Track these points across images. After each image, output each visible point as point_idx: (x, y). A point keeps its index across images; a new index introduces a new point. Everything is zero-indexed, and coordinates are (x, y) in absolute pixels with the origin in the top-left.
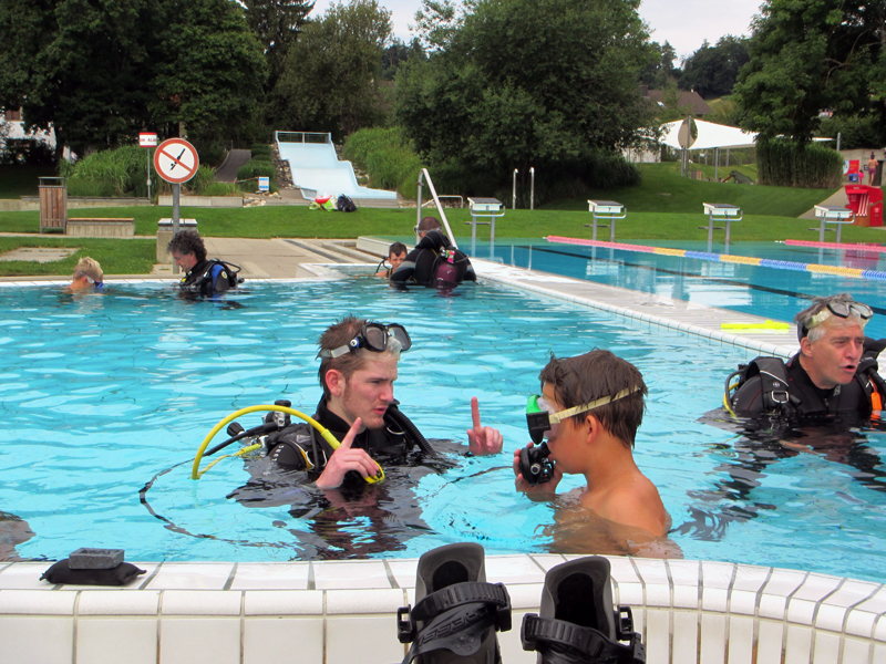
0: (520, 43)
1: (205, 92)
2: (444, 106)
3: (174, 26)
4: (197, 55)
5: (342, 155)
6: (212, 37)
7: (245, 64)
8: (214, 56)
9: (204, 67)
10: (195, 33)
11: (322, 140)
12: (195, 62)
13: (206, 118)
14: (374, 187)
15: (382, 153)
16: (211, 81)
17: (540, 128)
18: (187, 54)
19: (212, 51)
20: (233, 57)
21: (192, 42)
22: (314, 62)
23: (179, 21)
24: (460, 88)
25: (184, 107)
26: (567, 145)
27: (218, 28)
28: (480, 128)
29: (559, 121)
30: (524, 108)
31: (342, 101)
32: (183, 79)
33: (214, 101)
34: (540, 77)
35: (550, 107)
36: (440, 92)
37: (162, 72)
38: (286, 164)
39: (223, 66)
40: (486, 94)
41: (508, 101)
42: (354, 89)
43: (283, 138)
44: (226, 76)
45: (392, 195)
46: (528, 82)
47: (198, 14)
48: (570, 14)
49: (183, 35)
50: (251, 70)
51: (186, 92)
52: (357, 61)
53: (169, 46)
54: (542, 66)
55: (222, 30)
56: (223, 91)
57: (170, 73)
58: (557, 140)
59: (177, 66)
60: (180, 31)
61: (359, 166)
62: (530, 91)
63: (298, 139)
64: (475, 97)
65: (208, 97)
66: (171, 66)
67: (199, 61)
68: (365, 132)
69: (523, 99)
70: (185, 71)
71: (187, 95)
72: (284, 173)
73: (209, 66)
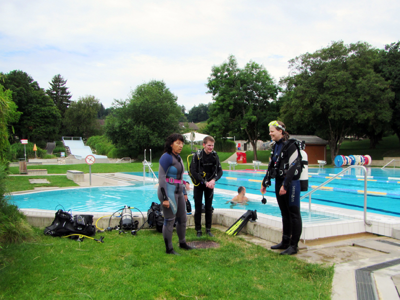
0: (144, 113)
1: (41, 125)
2: (122, 131)
3: (30, 105)
4: (38, 114)
5: (86, 144)
6: (43, 108)
7: (54, 117)
8: (44, 114)
9: (40, 117)
10: (37, 107)
11: (78, 139)
12: (37, 116)
13: (42, 134)
14: (98, 154)
15: (100, 144)
16: (43, 122)
17: (151, 137)
18: (34, 113)
19: (43, 113)
20: (50, 114)
21: (36, 110)
22: (75, 114)
23: (31, 103)
24: (126, 125)
25: (34, 130)
26: (159, 142)
27: (45, 105)
28: (133, 137)
29: (157, 135)
30: (146, 131)
32: (33, 121)
33: (44, 128)
34: (150, 122)
35: (154, 131)
36: (120, 127)
37: (26, 119)
38: (68, 148)
39: (47, 117)
40: (135, 127)
41: (141, 129)
43: (65, 139)
44: (48, 120)
45: (106, 157)
46: (147, 123)
47: (37, 101)
48: (158, 104)
49: (33, 108)
50: (56, 119)
51: (34, 125)
53: (28, 111)
54: (151, 119)
55: (46, 106)
56: (47, 125)
57: (29, 120)
58: (156, 140)
59: (31, 117)
61: (93, 148)
62: (147, 126)
63: (71, 139)
64: (131, 128)
65: (42, 127)
66: (29, 117)
67: (39, 115)
68: (94, 137)
69: (146, 129)
70: (34, 119)
71: (35, 127)
72: (68, 150)
73: (42, 117)
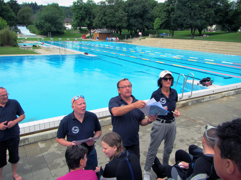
0: (49, 18)
2: (40, 25)
3: (3, 12)
5: (27, 28)
7: (13, 17)
9: (8, 18)
11: (24, 26)
14: (32, 33)
15: (33, 29)
17: (52, 28)
21: (5, 14)
22: (22, 15)
23: (3, 11)
24: (42, 23)
26: (55, 30)
27: (9, 13)
28: (44, 27)
29: (54, 27)
30: (49, 26)
31: (26, 21)
34: (51, 22)
35: (53, 25)
36: (40, 23)
38: (20, 30)
39: (10, 17)
40: (45, 24)
41: (48, 25)
42: (28, 19)
43: (18, 26)
44: (11, 19)
45: (35, 35)
46: (50, 22)
47: (6, 10)
48: (54, 15)
52: (28, 15)
54: (51, 21)
58: (53, 29)
60: (3, 13)
61: (30, 30)
62: (50, 23)
63: (20, 26)
64: (44, 24)
68: (30, 26)
69: (49, 24)
73: (8, 17)
